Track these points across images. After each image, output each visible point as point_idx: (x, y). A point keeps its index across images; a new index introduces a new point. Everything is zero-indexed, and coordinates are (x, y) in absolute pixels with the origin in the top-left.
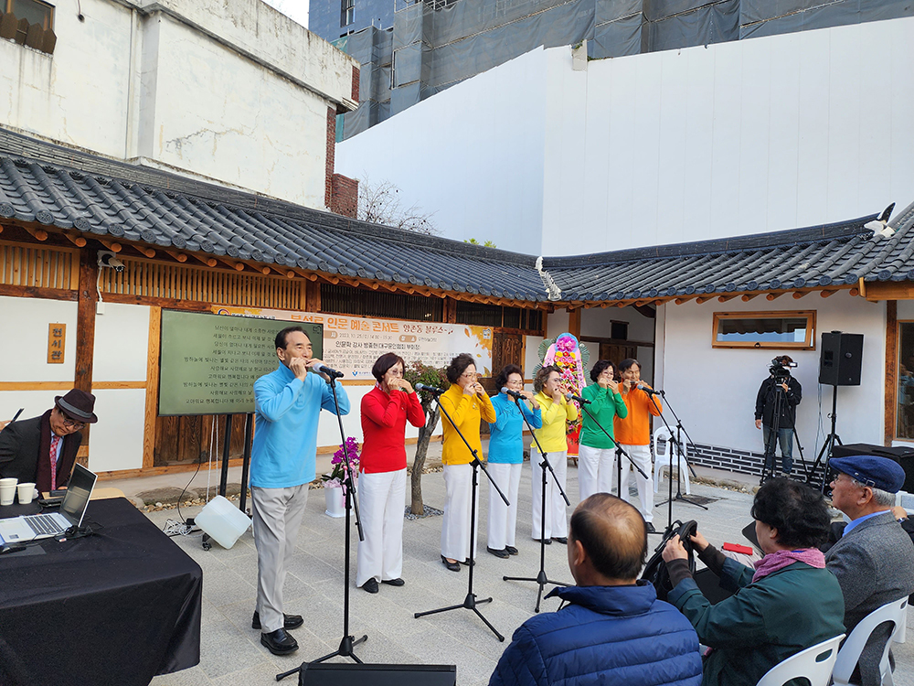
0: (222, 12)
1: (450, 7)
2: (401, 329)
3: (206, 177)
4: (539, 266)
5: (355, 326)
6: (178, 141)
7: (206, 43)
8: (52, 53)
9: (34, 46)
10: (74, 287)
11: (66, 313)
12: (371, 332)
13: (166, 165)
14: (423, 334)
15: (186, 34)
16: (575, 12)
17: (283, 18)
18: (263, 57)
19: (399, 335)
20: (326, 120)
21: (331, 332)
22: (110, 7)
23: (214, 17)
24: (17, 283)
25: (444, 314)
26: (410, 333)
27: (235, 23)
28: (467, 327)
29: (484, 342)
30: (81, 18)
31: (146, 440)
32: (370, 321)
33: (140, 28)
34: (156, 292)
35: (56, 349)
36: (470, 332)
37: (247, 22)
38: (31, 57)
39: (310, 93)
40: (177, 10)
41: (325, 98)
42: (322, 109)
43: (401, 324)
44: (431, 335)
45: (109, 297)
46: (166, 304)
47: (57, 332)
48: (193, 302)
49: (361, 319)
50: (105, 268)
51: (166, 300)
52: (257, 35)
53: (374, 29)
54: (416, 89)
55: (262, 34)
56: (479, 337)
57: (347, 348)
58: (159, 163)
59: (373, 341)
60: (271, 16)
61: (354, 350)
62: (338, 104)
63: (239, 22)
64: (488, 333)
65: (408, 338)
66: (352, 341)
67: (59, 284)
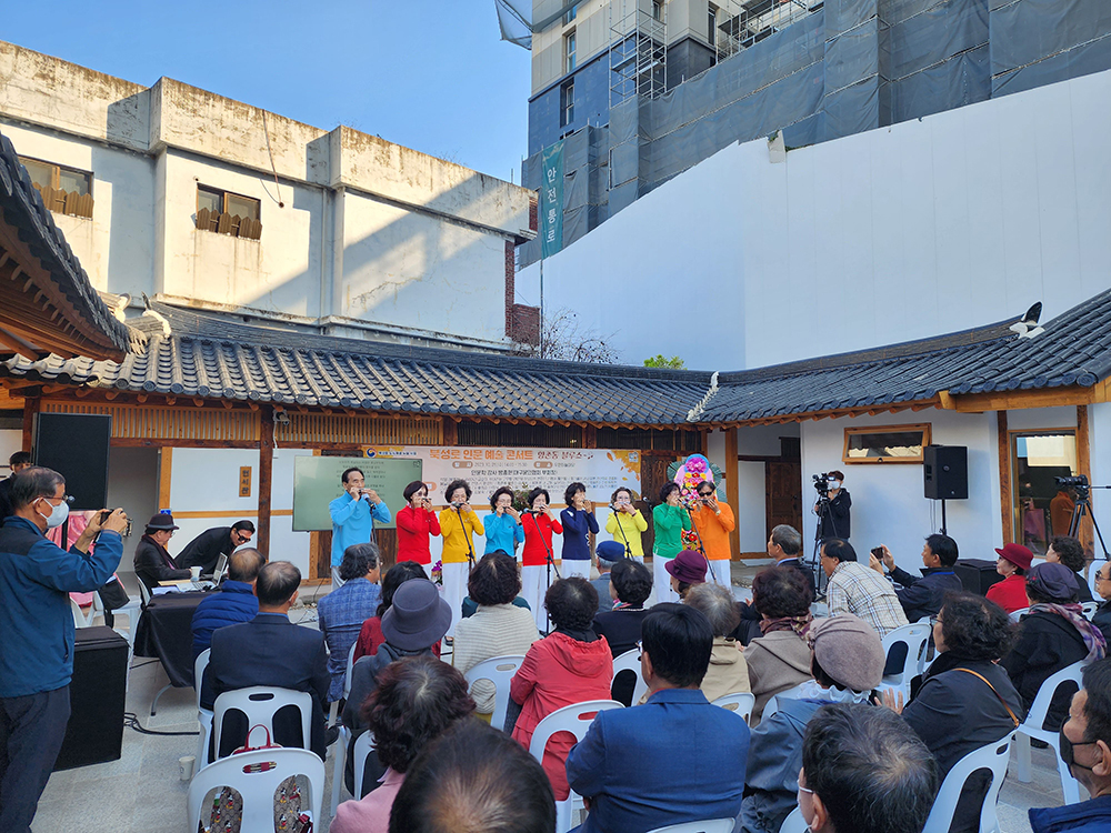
0: (399, 176)
1: (668, 94)
2: (536, 458)
3: (388, 326)
4: (714, 382)
5: (489, 456)
6: (363, 296)
8: (259, 238)
9: (245, 236)
10: (257, 439)
11: (251, 457)
12: (505, 460)
14: (560, 460)
15: (367, 203)
16: (804, 80)
18: (436, 208)
19: (533, 462)
20: (504, 254)
21: (466, 463)
22: (305, 190)
23: (392, 183)
24: (219, 438)
25: (584, 440)
26: (544, 460)
27: (411, 184)
28: (609, 451)
29: (631, 466)
30: (281, 205)
31: (312, 557)
32: (504, 449)
33: (330, 202)
34: (319, 438)
35: (243, 486)
36: (613, 456)
37: (422, 180)
38: (243, 243)
39: (486, 231)
40: (357, 185)
41: (502, 233)
43: (536, 450)
44: (568, 460)
45: (282, 445)
46: (325, 447)
47: (245, 472)
48: (346, 444)
49: (496, 449)
50: (279, 423)
51: (325, 443)
52: (431, 189)
53: (590, 128)
54: (634, 187)
55: (436, 187)
56: (624, 460)
57: (481, 476)
58: (345, 319)
59: (507, 469)
60: (445, 169)
61: (488, 477)
62: (516, 237)
63: (414, 181)
64: (635, 456)
65: (544, 465)
66: (486, 469)
67: (247, 437)
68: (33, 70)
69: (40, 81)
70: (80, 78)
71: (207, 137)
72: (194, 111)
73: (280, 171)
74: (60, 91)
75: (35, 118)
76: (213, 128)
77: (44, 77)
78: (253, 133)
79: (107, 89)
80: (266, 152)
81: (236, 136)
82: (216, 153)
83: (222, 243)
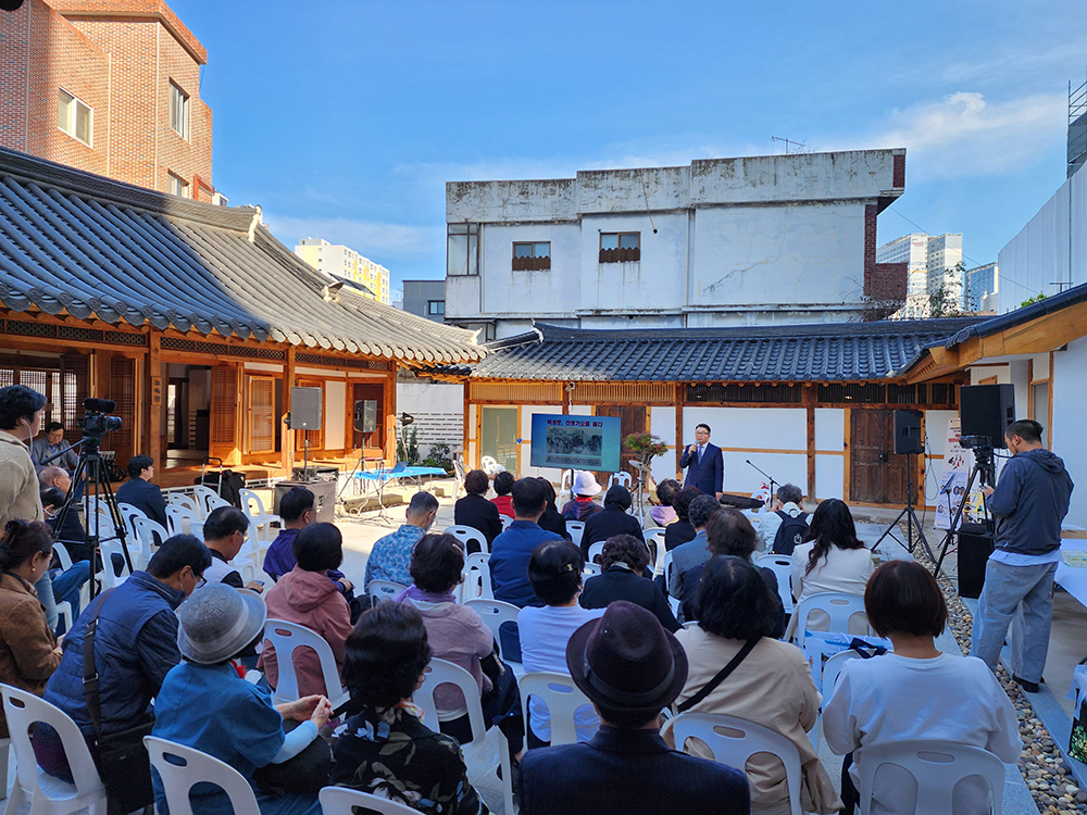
0: (743, 183)
6: (712, 286)
7: (732, 211)
8: (639, 259)
9: (630, 260)
13: (700, 306)
15: (718, 211)
17: (803, 158)
18: (781, 199)
20: (864, 219)
22: (673, 215)
23: (736, 190)
27: (755, 187)
30: (655, 231)
33: (690, 220)
37: (765, 179)
38: (628, 265)
39: (843, 203)
40: (706, 201)
41: (861, 199)
42: (861, 210)
45: (574, 403)
51: (598, 402)
52: (775, 183)
55: (780, 181)
58: (694, 306)
60: (789, 162)
62: (879, 199)
63: (758, 182)
68: (519, 191)
69: (521, 197)
70: (541, 188)
71: (604, 201)
72: (595, 186)
73: (651, 208)
74: (532, 199)
75: (520, 219)
76: (607, 193)
77: (523, 193)
78: (633, 187)
79: (554, 188)
80: (643, 198)
81: (622, 194)
82: (609, 210)
83: (615, 268)
